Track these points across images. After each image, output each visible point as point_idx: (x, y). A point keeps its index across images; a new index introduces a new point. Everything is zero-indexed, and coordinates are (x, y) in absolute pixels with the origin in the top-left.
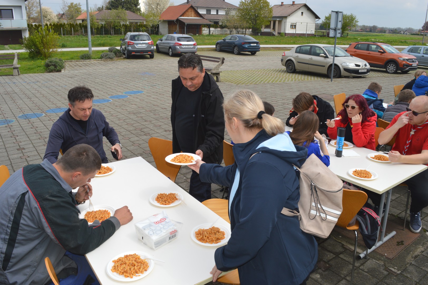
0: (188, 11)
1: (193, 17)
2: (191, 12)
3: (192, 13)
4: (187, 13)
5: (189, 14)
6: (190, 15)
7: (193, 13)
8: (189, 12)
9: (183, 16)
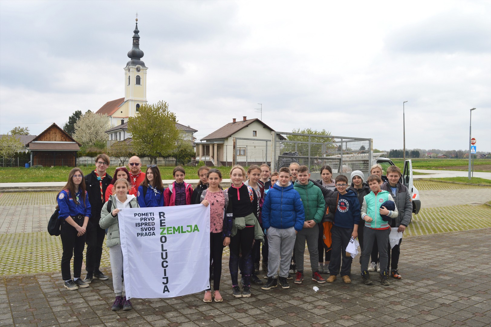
0: (49, 133)
1: (59, 141)
2: (55, 133)
3: (56, 136)
4: (48, 136)
5: (51, 137)
6: (52, 139)
7: (58, 136)
8: (51, 134)
9: (41, 140)
